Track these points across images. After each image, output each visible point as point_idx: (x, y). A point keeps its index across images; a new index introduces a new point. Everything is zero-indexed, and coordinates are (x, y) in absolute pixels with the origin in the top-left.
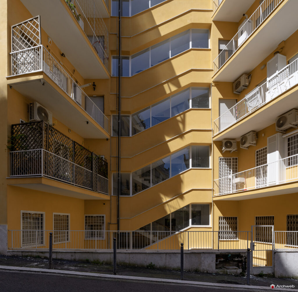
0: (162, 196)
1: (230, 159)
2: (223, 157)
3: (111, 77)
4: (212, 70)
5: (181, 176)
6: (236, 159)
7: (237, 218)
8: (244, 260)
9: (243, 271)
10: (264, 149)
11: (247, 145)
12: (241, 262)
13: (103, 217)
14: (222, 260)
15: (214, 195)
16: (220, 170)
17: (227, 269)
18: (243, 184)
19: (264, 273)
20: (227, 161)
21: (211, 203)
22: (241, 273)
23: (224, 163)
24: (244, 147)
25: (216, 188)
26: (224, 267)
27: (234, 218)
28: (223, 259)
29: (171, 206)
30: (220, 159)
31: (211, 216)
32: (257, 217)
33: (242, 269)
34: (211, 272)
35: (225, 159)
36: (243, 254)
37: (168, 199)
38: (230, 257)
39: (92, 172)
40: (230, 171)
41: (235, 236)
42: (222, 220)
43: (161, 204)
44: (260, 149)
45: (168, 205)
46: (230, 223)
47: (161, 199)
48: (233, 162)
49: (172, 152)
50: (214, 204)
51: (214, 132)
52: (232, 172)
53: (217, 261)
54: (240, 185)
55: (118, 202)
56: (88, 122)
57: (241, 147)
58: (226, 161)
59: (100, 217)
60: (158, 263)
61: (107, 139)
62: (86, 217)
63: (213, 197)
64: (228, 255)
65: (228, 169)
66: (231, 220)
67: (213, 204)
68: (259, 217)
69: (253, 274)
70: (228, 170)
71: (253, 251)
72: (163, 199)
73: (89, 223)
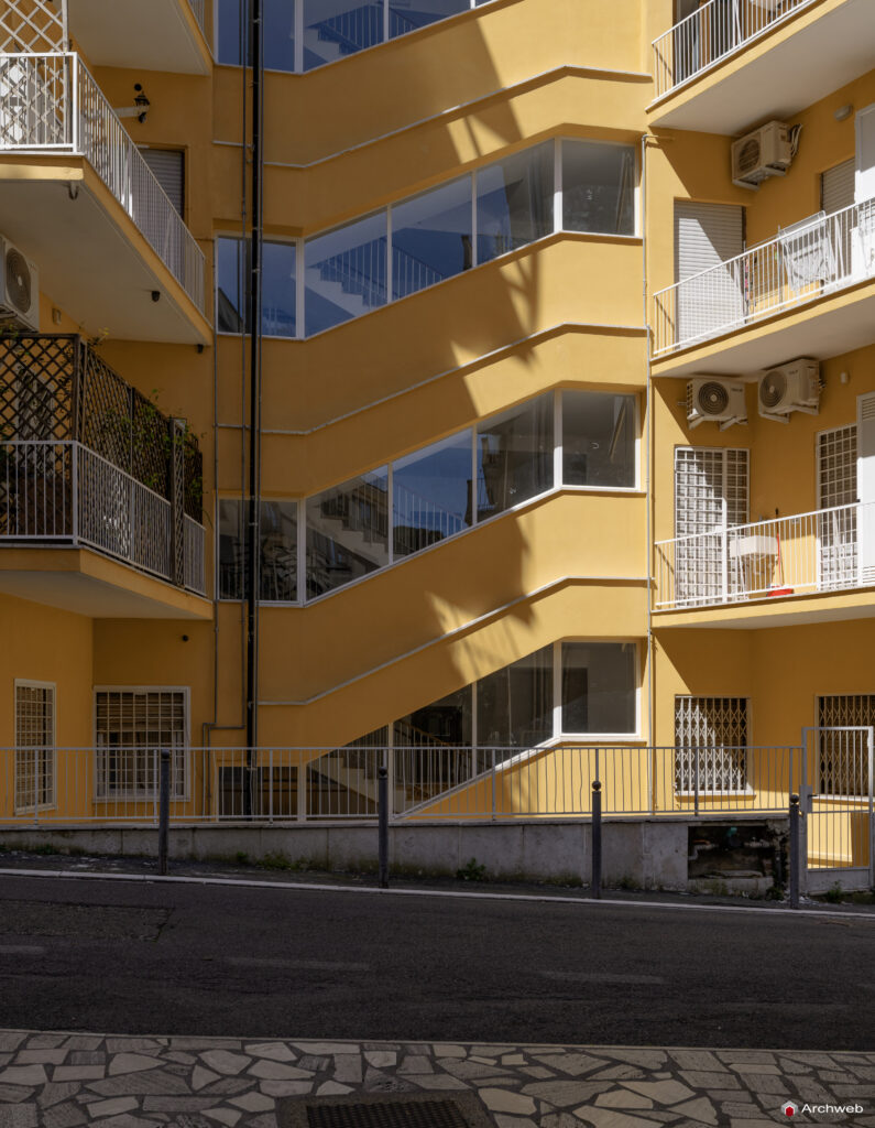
0: (441, 607)
1: (719, 456)
2: (692, 445)
3: (214, 66)
4: (648, 80)
5: (522, 519)
6: (743, 454)
7: (749, 703)
8: (779, 848)
9: (775, 885)
10: (846, 431)
11: (783, 408)
12: (768, 853)
13: (179, 696)
14: (709, 846)
15: (657, 604)
16: (679, 500)
17: (725, 877)
18: (773, 561)
19: (844, 889)
20: (707, 464)
21: (643, 640)
22: (769, 891)
23: (694, 469)
24: (775, 414)
25: (663, 578)
26: (713, 874)
27: (734, 701)
28: (712, 843)
29: (480, 653)
30: (681, 454)
31: (642, 695)
32: (822, 699)
33: (775, 877)
34: (671, 889)
35: (700, 455)
36: (776, 825)
37: (466, 622)
38: (734, 836)
39: (169, 503)
40: (719, 503)
41: (739, 778)
42: (686, 708)
43: (436, 641)
44: (834, 430)
45: (467, 647)
46: (718, 724)
47: (434, 619)
48: (731, 469)
49: (484, 417)
50: (656, 641)
51: (655, 338)
52: (729, 508)
53: (690, 852)
54: (758, 569)
55: (251, 628)
56: (156, 295)
57: (762, 415)
58: (704, 461)
59: (166, 696)
60: (497, 863)
61: (200, 348)
62: (100, 696)
63: (652, 614)
64: (730, 827)
65: (713, 497)
66: (722, 710)
67: (653, 642)
68: (829, 699)
69: (808, 895)
70: (711, 501)
71: (809, 816)
72: (444, 618)
73: (115, 724)
